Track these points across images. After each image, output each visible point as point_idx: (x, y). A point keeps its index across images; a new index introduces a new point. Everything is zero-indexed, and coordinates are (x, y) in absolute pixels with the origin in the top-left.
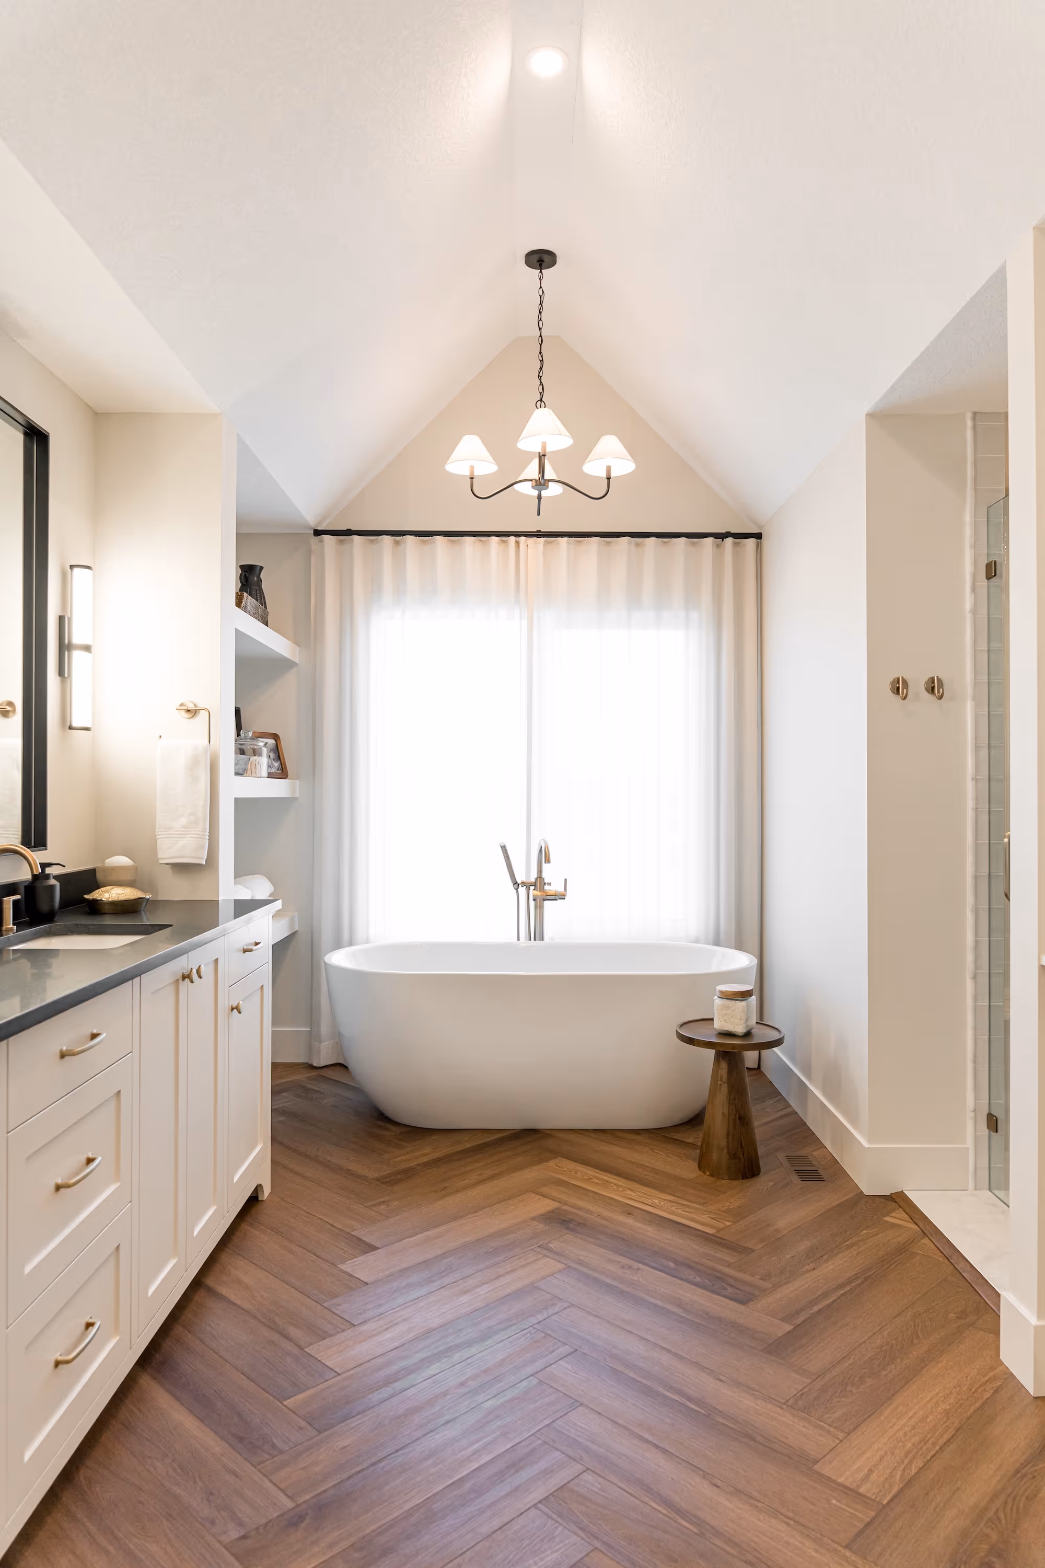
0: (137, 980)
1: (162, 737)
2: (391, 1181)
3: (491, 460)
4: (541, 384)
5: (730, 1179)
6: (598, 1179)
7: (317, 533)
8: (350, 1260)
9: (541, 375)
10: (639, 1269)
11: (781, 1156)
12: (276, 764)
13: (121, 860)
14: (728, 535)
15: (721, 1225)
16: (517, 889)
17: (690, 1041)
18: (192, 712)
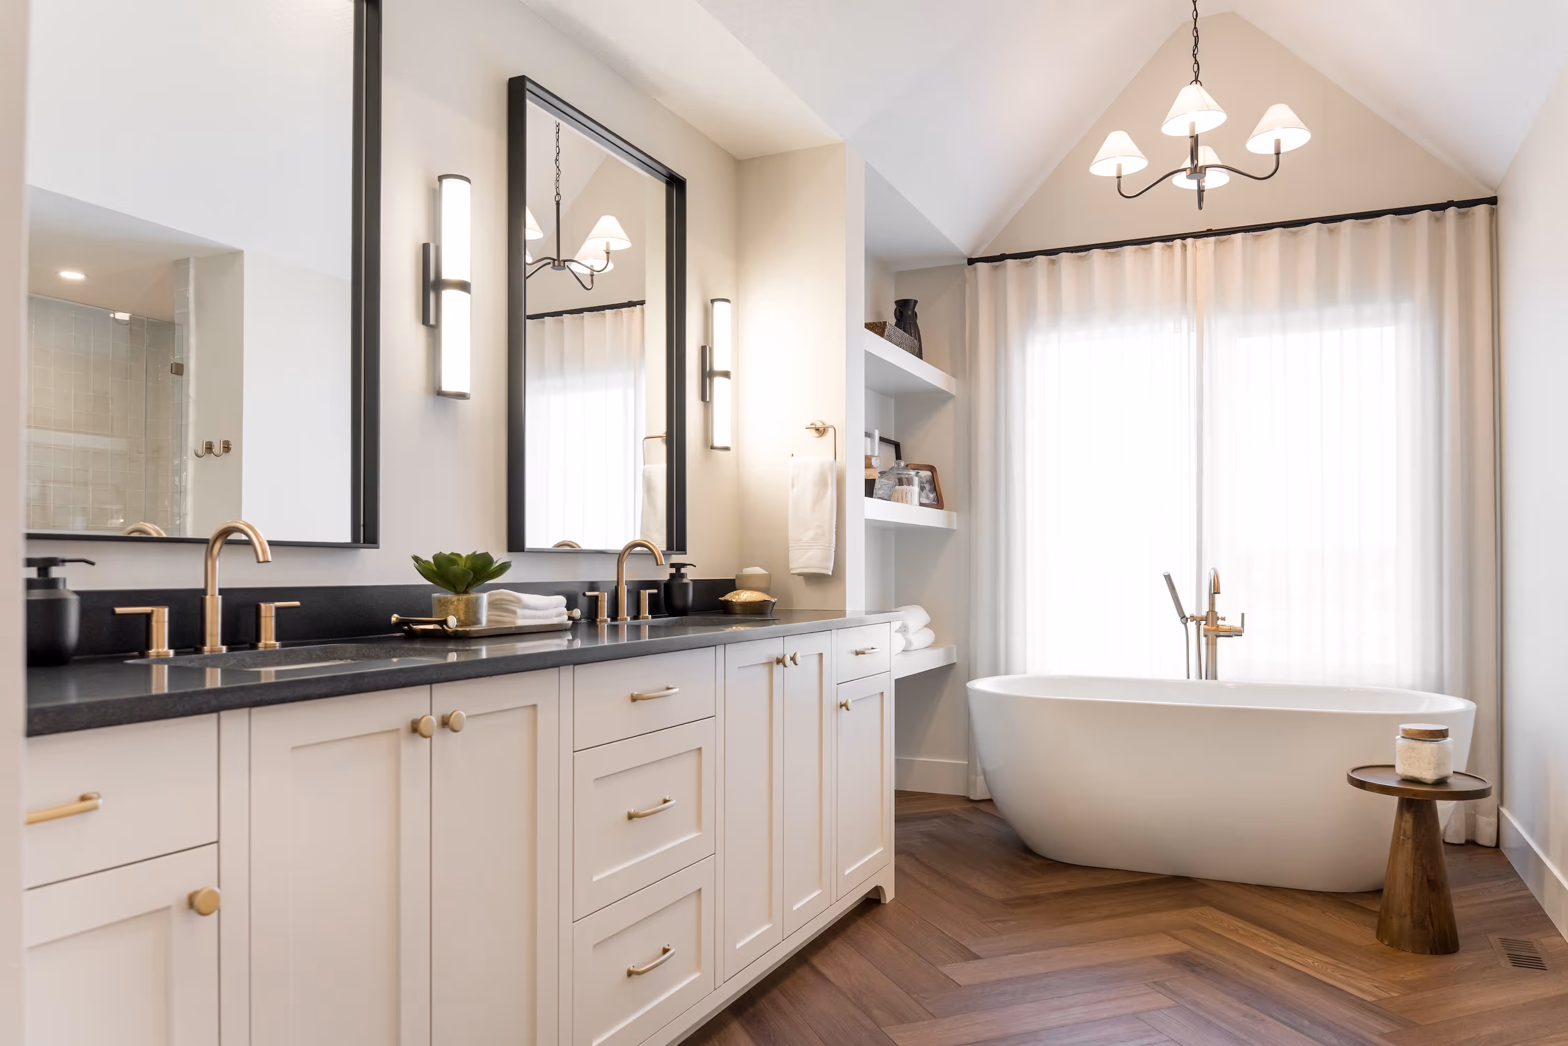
0: (720, 649)
1: (794, 455)
2: (1011, 904)
3: (1140, 154)
4: (1196, 62)
5: (1414, 952)
6: (1244, 930)
7: (971, 261)
8: (951, 964)
9: (1195, 52)
10: (1263, 1020)
11: (1494, 938)
12: (932, 496)
13: (757, 570)
14: (1450, 204)
15: (1383, 995)
16: (1185, 624)
17: (1361, 785)
18: (821, 431)
